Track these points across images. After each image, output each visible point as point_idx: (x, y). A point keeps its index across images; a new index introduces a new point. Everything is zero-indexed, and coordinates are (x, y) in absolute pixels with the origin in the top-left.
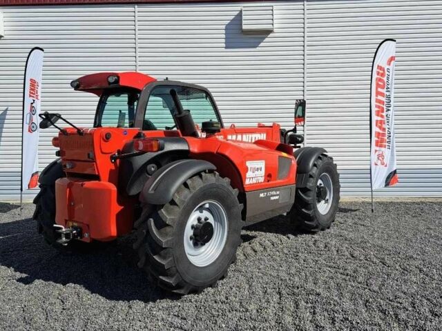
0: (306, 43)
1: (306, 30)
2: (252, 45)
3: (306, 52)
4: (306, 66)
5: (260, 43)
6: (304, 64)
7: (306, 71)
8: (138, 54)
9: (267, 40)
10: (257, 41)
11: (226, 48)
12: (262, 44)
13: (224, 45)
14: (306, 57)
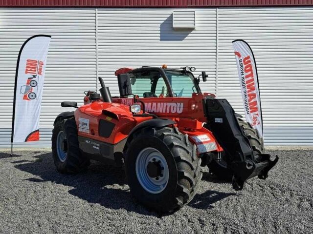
0: (218, 38)
1: (218, 29)
2: (179, 38)
3: (218, 44)
4: (218, 54)
5: (185, 37)
6: (216, 53)
7: (218, 57)
8: (98, 44)
9: (190, 35)
10: (183, 35)
11: (161, 40)
12: (186, 38)
13: (159, 38)
14: (218, 48)
